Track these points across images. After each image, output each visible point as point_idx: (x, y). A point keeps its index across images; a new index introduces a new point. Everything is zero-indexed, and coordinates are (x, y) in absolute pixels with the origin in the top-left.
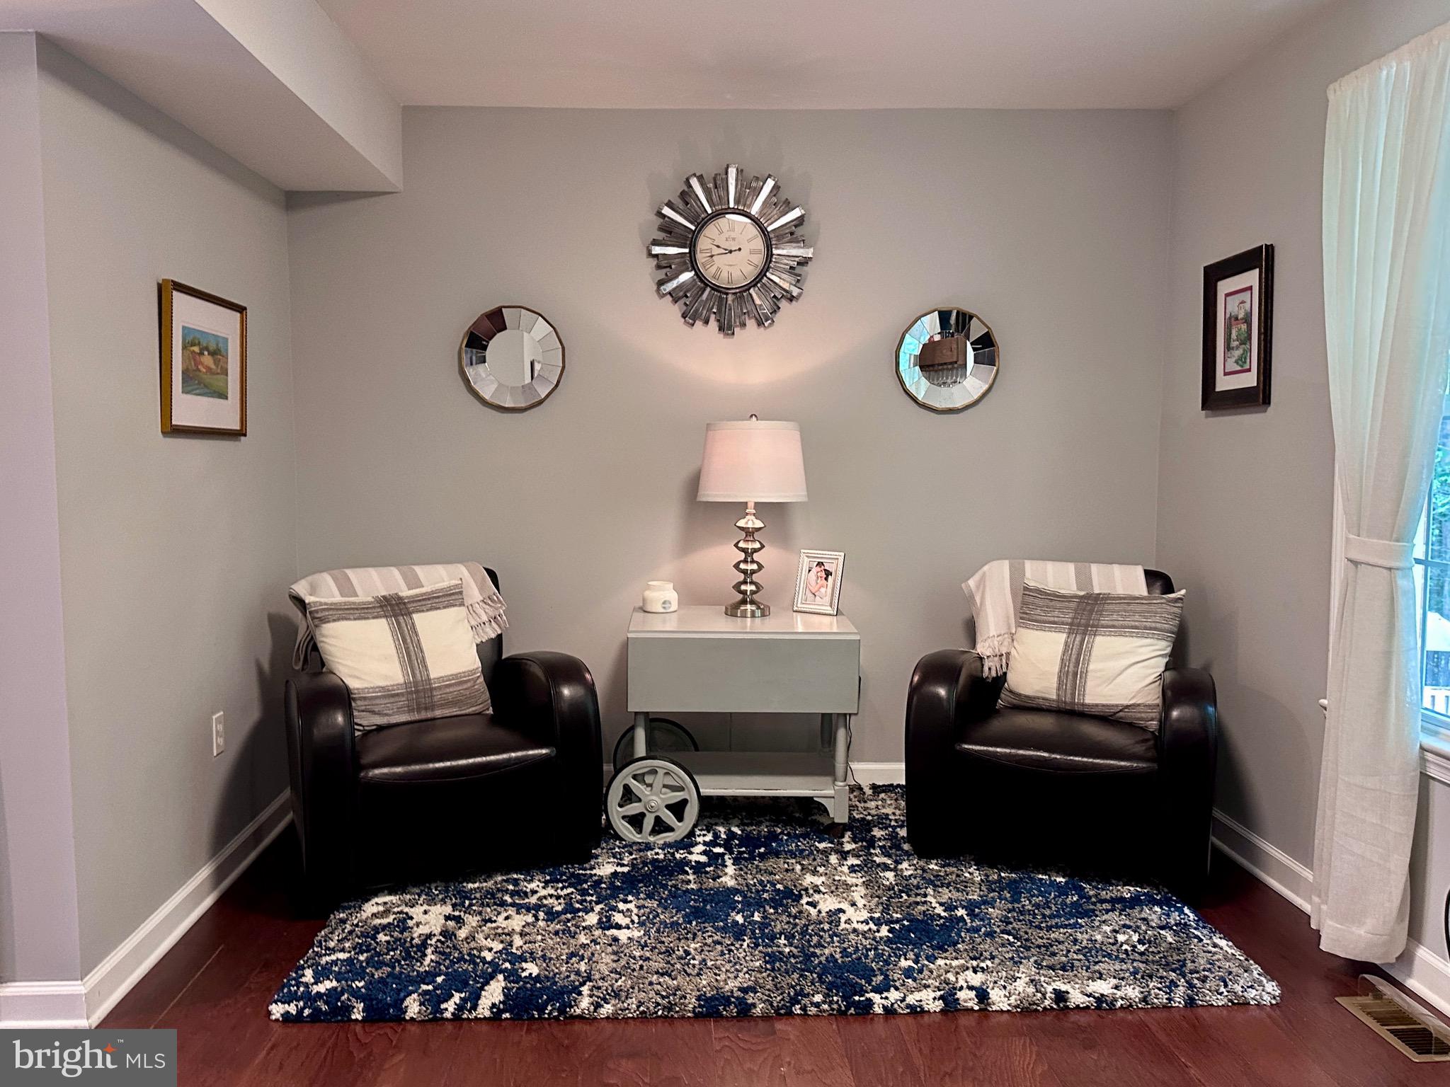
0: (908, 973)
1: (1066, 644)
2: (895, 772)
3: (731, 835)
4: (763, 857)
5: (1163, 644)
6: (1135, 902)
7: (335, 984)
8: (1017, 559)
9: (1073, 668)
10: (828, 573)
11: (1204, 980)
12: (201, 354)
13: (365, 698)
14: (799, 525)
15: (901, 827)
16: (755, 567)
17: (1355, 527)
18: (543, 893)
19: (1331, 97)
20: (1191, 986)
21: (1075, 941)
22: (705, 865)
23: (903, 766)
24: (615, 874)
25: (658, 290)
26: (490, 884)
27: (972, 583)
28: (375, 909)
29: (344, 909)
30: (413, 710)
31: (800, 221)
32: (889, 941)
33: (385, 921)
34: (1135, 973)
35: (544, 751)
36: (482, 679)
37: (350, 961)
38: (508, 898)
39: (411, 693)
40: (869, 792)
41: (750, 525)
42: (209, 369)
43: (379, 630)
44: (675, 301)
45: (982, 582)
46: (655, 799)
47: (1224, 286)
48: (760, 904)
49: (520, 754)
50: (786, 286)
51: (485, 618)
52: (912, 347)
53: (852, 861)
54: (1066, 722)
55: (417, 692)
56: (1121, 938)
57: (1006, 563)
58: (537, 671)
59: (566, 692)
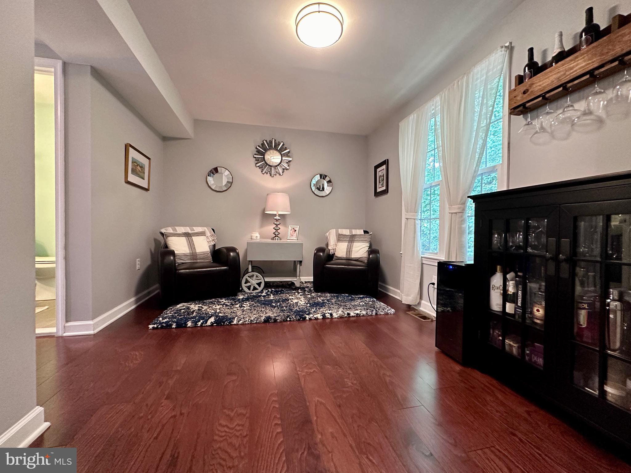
0: (314, 312)
1: (348, 245)
2: (311, 279)
3: (272, 291)
4: (279, 294)
5: (368, 244)
6: (363, 298)
7: (168, 320)
8: (337, 229)
9: (349, 251)
10: (295, 231)
11: (379, 309)
12: (137, 166)
13: (179, 256)
14: (288, 220)
15: (312, 288)
16: (278, 228)
17: (407, 211)
18: (225, 302)
19: (400, 125)
20: (376, 311)
21: (351, 304)
22: (266, 296)
23: (313, 277)
24: (243, 298)
25: (256, 166)
26: (211, 300)
27: (327, 234)
28: (180, 306)
29: (172, 306)
30: (191, 260)
31: (289, 152)
32: (309, 306)
33: (183, 308)
34: (364, 309)
35: (225, 268)
36: (210, 254)
37: (173, 315)
38: (216, 303)
39: (191, 255)
40: (304, 283)
41: (277, 218)
42: (139, 171)
43: (184, 239)
44: (260, 168)
45: (330, 234)
46: (254, 282)
47: (378, 170)
48: (279, 302)
49: (220, 268)
50: (286, 166)
51: (211, 240)
52: (314, 182)
53: (300, 294)
54: (347, 261)
55: (193, 255)
56: (361, 304)
57: (335, 230)
58: (225, 250)
59: (232, 254)
